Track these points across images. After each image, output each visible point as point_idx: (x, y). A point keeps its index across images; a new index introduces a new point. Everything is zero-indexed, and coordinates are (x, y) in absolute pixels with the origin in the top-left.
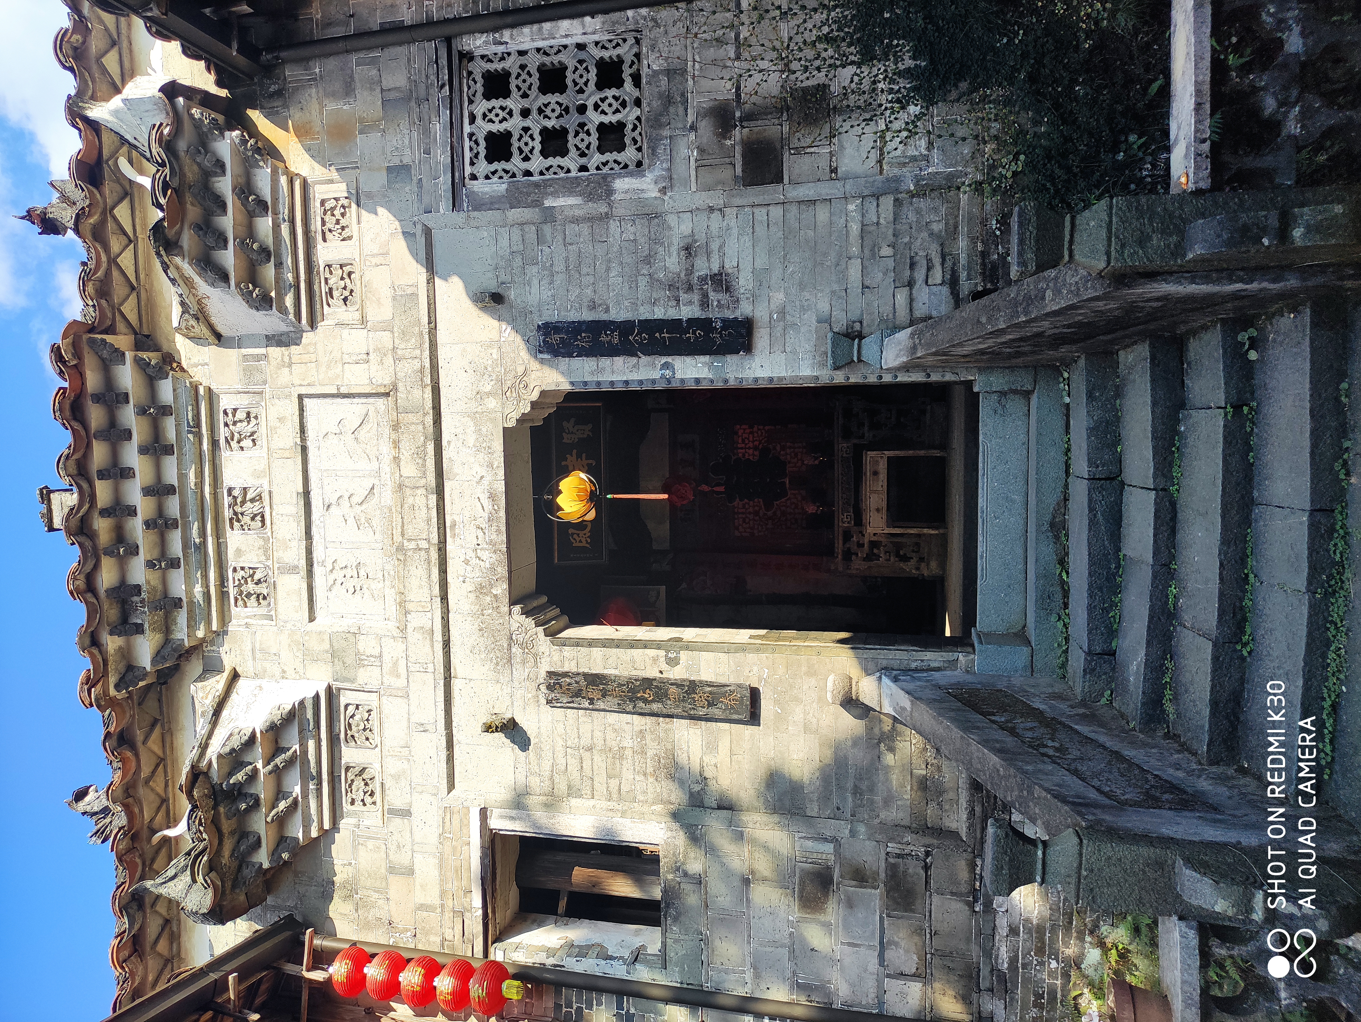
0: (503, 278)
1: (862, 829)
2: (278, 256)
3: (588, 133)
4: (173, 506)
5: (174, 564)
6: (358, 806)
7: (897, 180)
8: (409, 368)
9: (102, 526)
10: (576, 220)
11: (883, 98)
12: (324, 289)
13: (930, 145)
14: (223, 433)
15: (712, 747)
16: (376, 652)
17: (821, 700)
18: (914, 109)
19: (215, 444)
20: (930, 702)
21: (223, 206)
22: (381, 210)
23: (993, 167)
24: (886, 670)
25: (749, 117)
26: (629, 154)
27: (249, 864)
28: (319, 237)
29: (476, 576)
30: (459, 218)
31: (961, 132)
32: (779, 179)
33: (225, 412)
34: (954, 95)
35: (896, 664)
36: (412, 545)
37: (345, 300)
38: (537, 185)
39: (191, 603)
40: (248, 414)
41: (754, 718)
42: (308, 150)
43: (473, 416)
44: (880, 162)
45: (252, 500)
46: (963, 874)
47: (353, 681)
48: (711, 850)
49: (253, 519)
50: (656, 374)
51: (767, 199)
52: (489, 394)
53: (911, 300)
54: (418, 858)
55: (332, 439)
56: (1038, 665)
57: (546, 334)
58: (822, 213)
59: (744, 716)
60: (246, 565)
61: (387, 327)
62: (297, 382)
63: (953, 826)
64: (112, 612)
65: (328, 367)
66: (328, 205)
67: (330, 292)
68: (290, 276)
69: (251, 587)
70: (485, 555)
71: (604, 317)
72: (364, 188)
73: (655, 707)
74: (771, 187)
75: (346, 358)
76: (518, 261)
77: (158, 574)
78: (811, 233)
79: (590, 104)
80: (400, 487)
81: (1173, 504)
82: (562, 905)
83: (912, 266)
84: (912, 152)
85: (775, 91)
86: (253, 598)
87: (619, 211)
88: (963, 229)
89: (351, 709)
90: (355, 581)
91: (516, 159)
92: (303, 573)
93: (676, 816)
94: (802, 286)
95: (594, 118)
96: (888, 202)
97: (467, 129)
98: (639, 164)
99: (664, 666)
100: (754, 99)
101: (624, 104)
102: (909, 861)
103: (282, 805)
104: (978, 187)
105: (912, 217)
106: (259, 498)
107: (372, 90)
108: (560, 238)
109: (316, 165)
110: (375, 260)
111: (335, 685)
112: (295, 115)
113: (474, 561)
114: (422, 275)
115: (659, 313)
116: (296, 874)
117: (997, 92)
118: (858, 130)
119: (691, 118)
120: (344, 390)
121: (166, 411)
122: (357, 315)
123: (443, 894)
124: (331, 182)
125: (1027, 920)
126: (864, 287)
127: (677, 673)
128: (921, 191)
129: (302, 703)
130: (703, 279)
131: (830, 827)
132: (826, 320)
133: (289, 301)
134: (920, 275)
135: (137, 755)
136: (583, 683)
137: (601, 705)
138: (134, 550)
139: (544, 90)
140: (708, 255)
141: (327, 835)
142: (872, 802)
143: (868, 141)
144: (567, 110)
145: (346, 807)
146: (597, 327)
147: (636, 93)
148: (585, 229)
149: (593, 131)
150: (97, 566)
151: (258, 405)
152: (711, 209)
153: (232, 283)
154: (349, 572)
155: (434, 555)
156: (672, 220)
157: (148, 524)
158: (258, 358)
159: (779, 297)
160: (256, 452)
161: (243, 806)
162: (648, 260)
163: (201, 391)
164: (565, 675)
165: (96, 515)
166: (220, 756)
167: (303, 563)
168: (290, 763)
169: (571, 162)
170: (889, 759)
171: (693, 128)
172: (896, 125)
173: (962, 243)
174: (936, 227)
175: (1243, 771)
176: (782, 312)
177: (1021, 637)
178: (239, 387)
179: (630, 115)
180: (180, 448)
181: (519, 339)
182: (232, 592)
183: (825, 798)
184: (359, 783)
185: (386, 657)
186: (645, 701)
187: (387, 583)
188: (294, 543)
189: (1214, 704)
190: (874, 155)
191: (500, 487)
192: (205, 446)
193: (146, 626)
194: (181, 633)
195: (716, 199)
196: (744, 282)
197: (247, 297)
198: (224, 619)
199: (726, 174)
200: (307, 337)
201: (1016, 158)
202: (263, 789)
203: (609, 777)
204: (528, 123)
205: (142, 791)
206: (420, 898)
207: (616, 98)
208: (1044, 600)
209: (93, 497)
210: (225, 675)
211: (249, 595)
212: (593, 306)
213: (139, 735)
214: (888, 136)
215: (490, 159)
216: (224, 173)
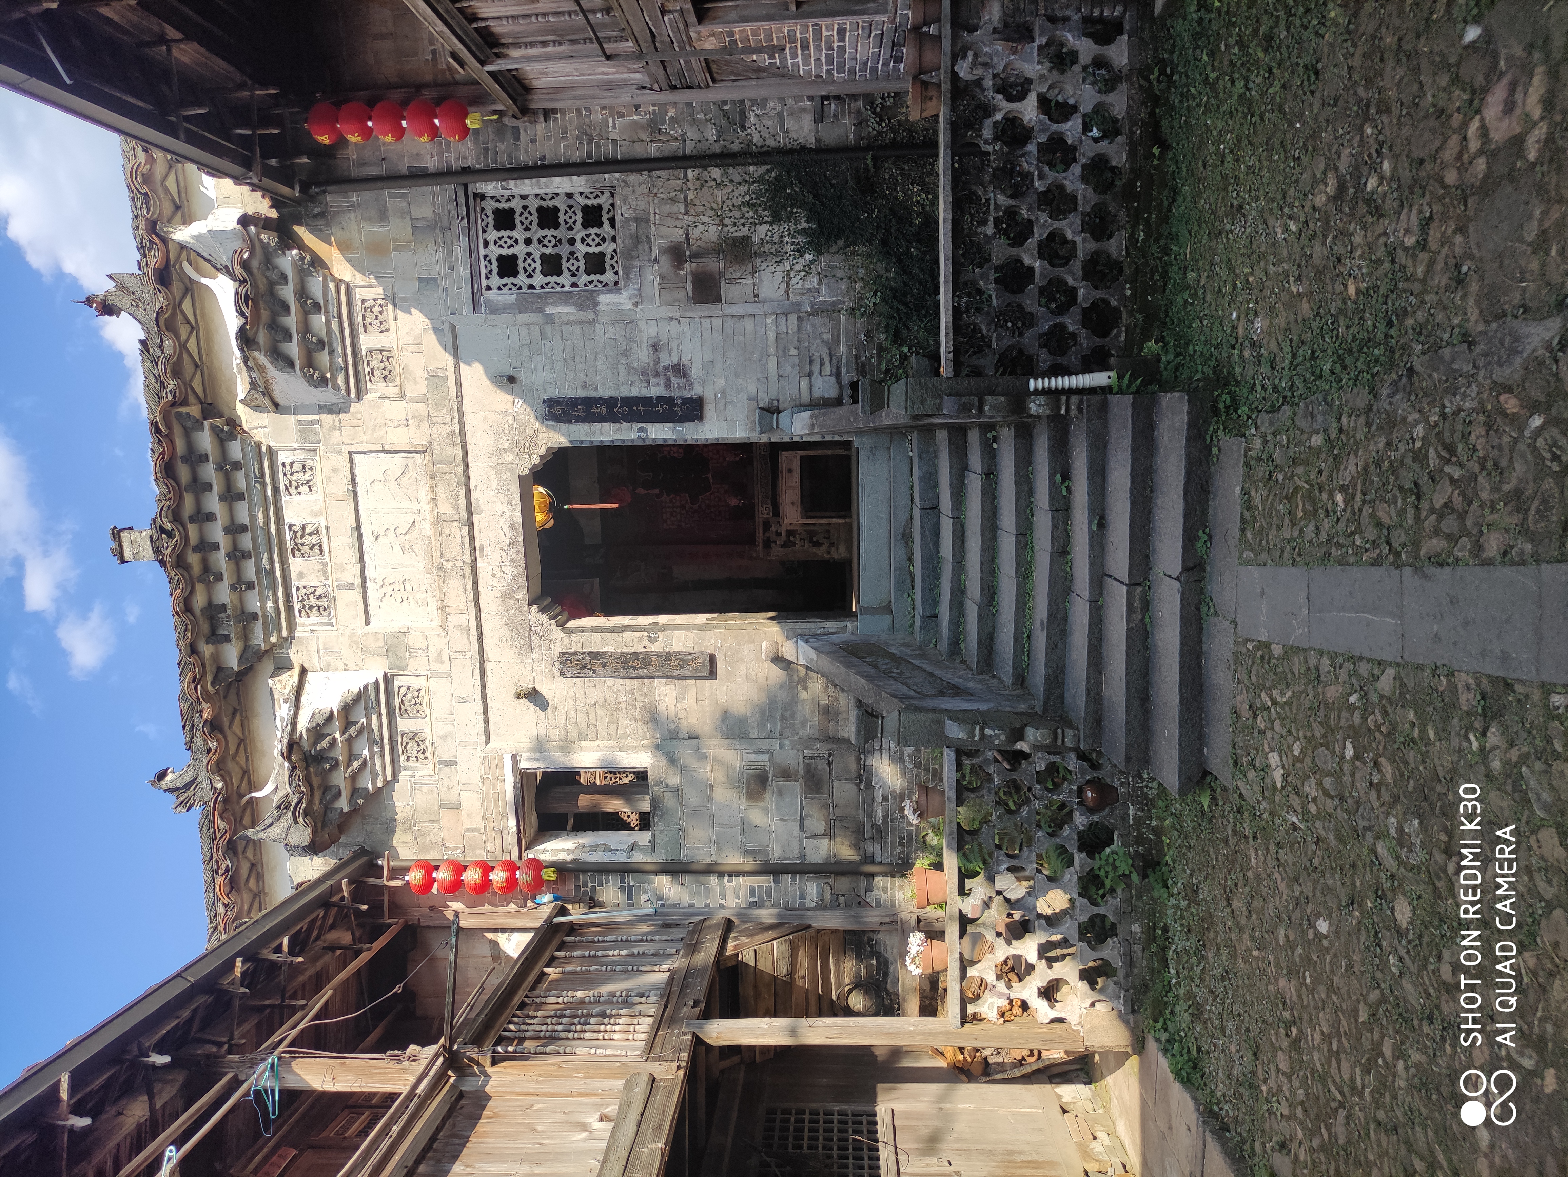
0: (514, 364)
1: (787, 743)
2: (330, 345)
3: (577, 259)
4: (246, 541)
5: (250, 586)
6: (413, 761)
7: (799, 304)
8: (440, 432)
9: (193, 559)
10: (570, 323)
11: (788, 248)
12: (367, 369)
13: (820, 281)
14: (282, 481)
15: (682, 697)
16: (424, 646)
17: (758, 659)
18: (808, 257)
19: (276, 490)
20: (828, 654)
21: (286, 309)
22: (413, 311)
23: (861, 299)
24: (801, 636)
25: (695, 256)
26: (609, 276)
27: (331, 809)
28: (361, 329)
29: (501, 585)
30: (478, 318)
31: (839, 274)
32: (718, 300)
33: (283, 465)
34: (834, 249)
35: (807, 632)
36: (450, 564)
37: (385, 378)
38: (539, 297)
39: (265, 616)
40: (304, 466)
41: (712, 674)
42: (349, 261)
43: (494, 467)
44: (787, 291)
45: (310, 534)
46: (853, 766)
47: (405, 668)
48: (684, 770)
49: (312, 548)
50: (634, 436)
51: (711, 313)
52: (506, 450)
53: (811, 386)
54: (464, 795)
55: (378, 486)
56: (897, 626)
57: (550, 407)
58: (749, 324)
59: (706, 673)
60: (308, 584)
61: (422, 400)
62: (347, 441)
63: (846, 735)
64: (205, 627)
65: (374, 430)
66: (367, 304)
67: (372, 371)
68: (341, 361)
69: (312, 601)
70: (508, 570)
71: (594, 394)
72: (399, 293)
73: (642, 672)
74: (713, 306)
75: (389, 423)
76: (526, 352)
77: (237, 595)
78: (741, 338)
79: (578, 238)
80: (438, 521)
81: (963, 526)
82: (570, 823)
83: (811, 362)
84: (808, 286)
85: (714, 238)
86: (315, 610)
87: (602, 318)
88: (843, 339)
89: (403, 690)
90: (402, 593)
91: (522, 276)
92: (359, 589)
93: (658, 747)
94: (737, 375)
95: (581, 249)
96: (793, 318)
97: (482, 252)
98: (616, 283)
99: (647, 643)
100: (699, 243)
101: (603, 240)
102: (819, 761)
103: (356, 764)
104: (852, 311)
105: (810, 329)
106: (317, 532)
107: (403, 218)
108: (558, 335)
109: (358, 274)
110: (410, 349)
111: (390, 672)
112: (336, 234)
113: (499, 574)
114: (451, 362)
115: (635, 392)
116: (364, 817)
117: (861, 249)
118: (772, 269)
119: (654, 254)
120: (387, 448)
121: (237, 466)
122: (396, 390)
123: (485, 819)
124: (371, 286)
125: (894, 791)
126: (779, 376)
127: (656, 647)
128: (814, 313)
129: (366, 687)
130: (666, 368)
131: (765, 745)
132: (754, 399)
133: (340, 380)
134: (816, 369)
135: (225, 737)
136: (588, 659)
137: (602, 673)
138: (219, 577)
139: (542, 226)
140: (670, 351)
141: (389, 785)
142: (793, 724)
143: (779, 276)
144: (560, 241)
145: (403, 763)
146: (589, 402)
147: (612, 232)
148: (577, 329)
149: (581, 258)
150: (192, 591)
151: (311, 459)
152: (671, 319)
153: (298, 368)
154: (397, 588)
155: (468, 571)
156: (642, 325)
157: (229, 556)
158: (313, 423)
159: (721, 382)
160: (312, 497)
161: (328, 766)
162: (626, 353)
163: (264, 449)
164: (574, 653)
165: (190, 551)
166: (308, 730)
167: (358, 581)
168: (360, 732)
169: (565, 279)
170: (804, 695)
171: (656, 261)
172: (797, 267)
173: (843, 348)
174: (826, 337)
175: (994, 676)
176: (724, 393)
177: (887, 609)
178: (296, 445)
179: (608, 248)
180: (250, 495)
181: (528, 409)
182: (297, 606)
183: (762, 724)
184: (412, 745)
185: (432, 649)
186: (634, 668)
187: (430, 593)
188: (350, 567)
189: (980, 641)
190: (783, 287)
191: (518, 519)
192: (269, 492)
193: (232, 636)
194: (258, 640)
195: (674, 312)
196: (696, 371)
197: (309, 380)
198: (292, 627)
199: (681, 295)
200: (355, 407)
201: (875, 295)
202: (340, 754)
203: (609, 724)
204: (530, 249)
205: (230, 765)
206: (467, 823)
207: (597, 235)
208: (900, 583)
209: (187, 536)
210: (297, 670)
211: (311, 608)
212: (585, 386)
213: (226, 721)
214: (792, 274)
215: (501, 275)
216: (287, 283)
